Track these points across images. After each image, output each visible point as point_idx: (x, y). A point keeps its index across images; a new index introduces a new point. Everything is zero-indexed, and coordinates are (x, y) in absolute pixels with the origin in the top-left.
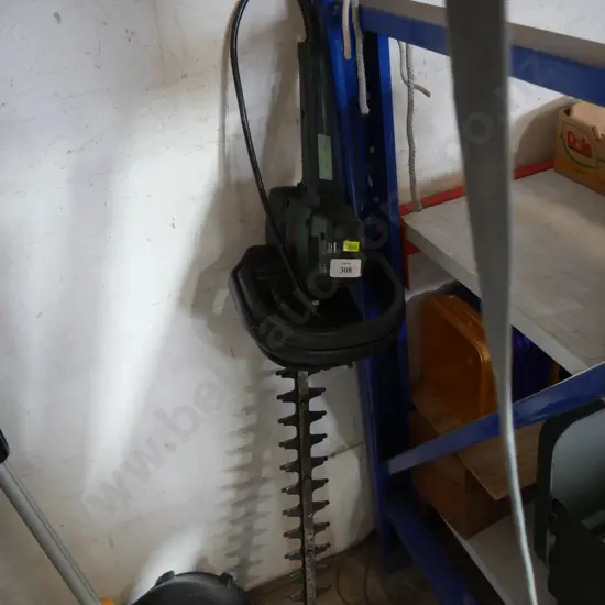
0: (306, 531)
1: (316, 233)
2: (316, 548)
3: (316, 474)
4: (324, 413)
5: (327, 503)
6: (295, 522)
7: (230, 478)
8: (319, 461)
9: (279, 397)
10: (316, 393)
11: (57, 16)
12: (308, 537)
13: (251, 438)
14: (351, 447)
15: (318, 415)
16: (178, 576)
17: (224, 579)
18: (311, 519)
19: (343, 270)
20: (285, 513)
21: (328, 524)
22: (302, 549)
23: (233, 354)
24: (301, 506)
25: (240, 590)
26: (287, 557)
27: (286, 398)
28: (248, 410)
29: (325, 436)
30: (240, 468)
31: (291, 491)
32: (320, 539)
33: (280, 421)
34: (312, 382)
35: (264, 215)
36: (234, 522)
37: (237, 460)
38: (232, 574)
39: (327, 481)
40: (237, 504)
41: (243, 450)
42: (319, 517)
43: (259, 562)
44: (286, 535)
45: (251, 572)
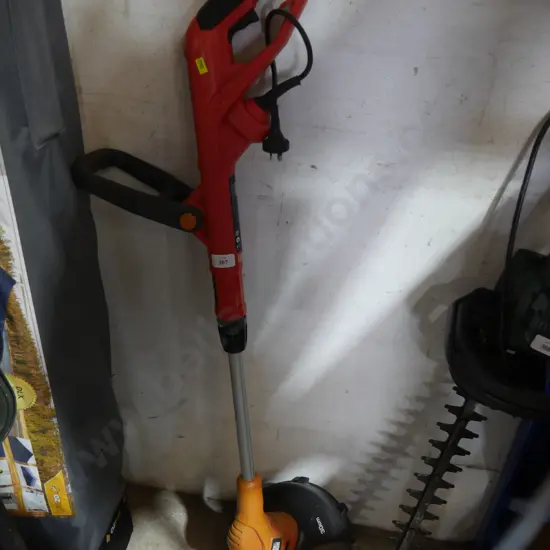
0: (418, 513)
1: (536, 307)
2: (420, 530)
3: (447, 477)
4: (477, 436)
5: (445, 502)
6: (413, 502)
7: (381, 439)
8: (455, 469)
9: (447, 406)
10: (478, 418)
11: (416, 70)
12: (417, 518)
13: (411, 419)
14: (488, 469)
15: (471, 435)
16: (311, 484)
17: (341, 507)
18: (426, 507)
19: (544, 347)
20: (409, 490)
21: (437, 518)
22: (409, 524)
23: (428, 354)
24: (423, 493)
25: (348, 522)
26: (394, 522)
27: (452, 409)
28: (419, 399)
29: (469, 453)
30: (392, 436)
31: (421, 478)
32: (425, 524)
33: (439, 424)
34: (478, 409)
35: (502, 267)
36: (369, 471)
37: (393, 429)
38: (349, 506)
39: (453, 486)
40: (377, 460)
41: (400, 424)
42: (433, 509)
43: (372, 509)
44: (401, 506)
45: (363, 512)
